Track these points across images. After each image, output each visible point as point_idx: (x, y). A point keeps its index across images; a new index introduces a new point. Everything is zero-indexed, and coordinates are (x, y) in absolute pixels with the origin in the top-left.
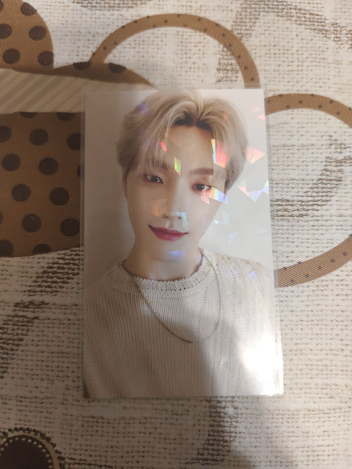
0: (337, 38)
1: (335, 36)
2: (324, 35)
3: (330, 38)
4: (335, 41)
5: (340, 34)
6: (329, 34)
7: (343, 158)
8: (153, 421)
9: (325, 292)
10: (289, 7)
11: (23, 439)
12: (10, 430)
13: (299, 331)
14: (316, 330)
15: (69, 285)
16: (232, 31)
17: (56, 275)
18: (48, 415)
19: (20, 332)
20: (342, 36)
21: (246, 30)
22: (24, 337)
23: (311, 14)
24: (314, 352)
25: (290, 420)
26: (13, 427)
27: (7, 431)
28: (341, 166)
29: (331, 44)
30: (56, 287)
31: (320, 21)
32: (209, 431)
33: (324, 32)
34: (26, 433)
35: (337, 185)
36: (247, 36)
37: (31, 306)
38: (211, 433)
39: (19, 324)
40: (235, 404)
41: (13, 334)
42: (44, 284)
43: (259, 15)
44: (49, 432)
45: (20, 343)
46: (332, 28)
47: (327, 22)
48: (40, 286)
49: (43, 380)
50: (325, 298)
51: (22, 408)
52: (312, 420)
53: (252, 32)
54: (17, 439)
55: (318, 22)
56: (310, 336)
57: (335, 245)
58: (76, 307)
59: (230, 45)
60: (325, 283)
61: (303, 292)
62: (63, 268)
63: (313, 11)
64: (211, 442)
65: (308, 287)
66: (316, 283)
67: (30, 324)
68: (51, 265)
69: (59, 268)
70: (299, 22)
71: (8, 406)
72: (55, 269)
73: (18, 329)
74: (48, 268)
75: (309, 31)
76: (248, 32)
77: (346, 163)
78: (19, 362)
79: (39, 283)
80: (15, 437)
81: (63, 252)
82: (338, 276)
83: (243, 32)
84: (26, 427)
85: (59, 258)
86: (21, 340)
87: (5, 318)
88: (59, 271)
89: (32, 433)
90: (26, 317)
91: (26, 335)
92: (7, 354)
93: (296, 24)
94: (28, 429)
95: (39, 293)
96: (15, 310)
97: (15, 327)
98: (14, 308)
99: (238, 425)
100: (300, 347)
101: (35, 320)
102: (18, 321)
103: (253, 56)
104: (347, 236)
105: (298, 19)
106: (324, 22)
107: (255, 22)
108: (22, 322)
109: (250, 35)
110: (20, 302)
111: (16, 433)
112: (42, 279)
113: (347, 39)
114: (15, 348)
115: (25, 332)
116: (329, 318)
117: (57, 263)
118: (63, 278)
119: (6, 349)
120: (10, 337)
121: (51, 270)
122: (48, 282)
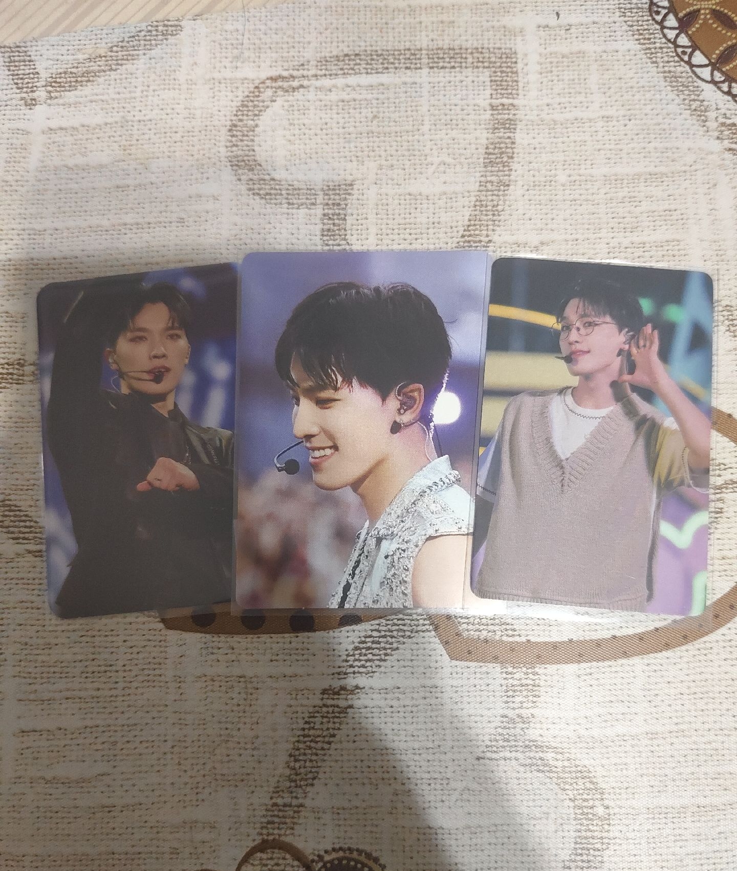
7: (723, 482)
8: (505, 828)
9: (709, 656)
11: (344, 862)
12: (326, 852)
13: (679, 707)
14: (701, 705)
15: (388, 664)
17: (370, 651)
18: (374, 829)
19: (331, 725)
22: (336, 732)
24: (700, 733)
25: (675, 820)
26: (329, 848)
27: (322, 853)
28: (721, 493)
30: (371, 667)
32: (575, 838)
34: (348, 854)
35: (717, 518)
37: (342, 692)
38: (579, 840)
39: (329, 715)
40: (606, 802)
41: (322, 729)
42: (357, 663)
44: (376, 850)
45: (331, 739)
48: (351, 666)
49: (364, 784)
50: (711, 664)
51: (341, 822)
52: (703, 819)
54: (336, 862)
56: (693, 713)
57: (719, 596)
58: (398, 690)
60: (708, 645)
61: (681, 657)
62: (379, 643)
64: (580, 851)
65: (687, 651)
66: (697, 646)
67: (342, 715)
68: (363, 639)
69: (373, 642)
71: (322, 821)
72: (369, 644)
73: (329, 722)
74: (359, 643)
77: (727, 488)
78: (333, 764)
79: (351, 663)
80: (333, 860)
81: (377, 622)
82: (723, 635)
84: (346, 846)
85: (372, 631)
86: (334, 736)
87: (311, 710)
88: (374, 646)
89: (355, 853)
90: (338, 706)
91: (339, 729)
92: (317, 755)
94: (349, 849)
95: (352, 675)
96: (322, 699)
97: (325, 720)
98: (321, 696)
99: (611, 828)
100: (681, 727)
101: (349, 710)
102: (328, 712)
104: (733, 584)
108: (333, 712)
110: (327, 687)
111: (334, 855)
112: (352, 658)
114: (326, 746)
115: (337, 725)
116: (717, 689)
117: (370, 636)
118: (380, 655)
119: (315, 748)
120: (319, 732)
121: (364, 645)
122: (360, 660)
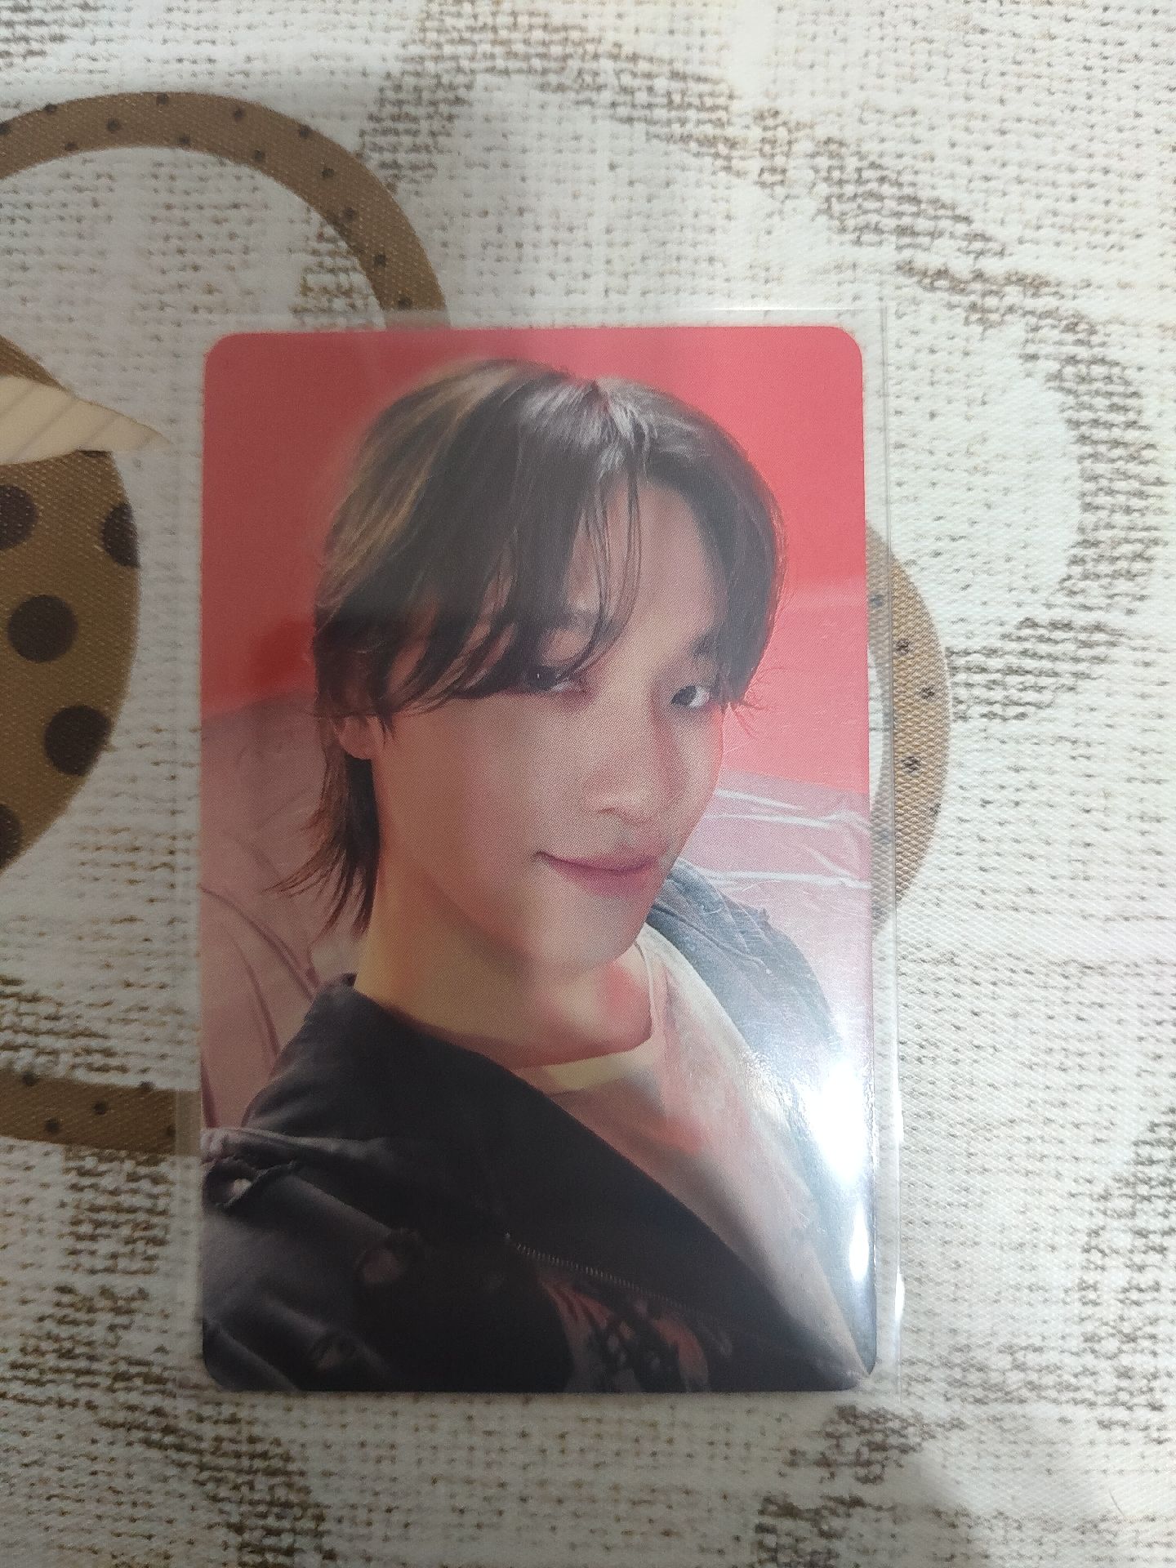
0: (773, 170)
1: (767, 163)
2: (720, 163)
3: (745, 173)
4: (763, 185)
5: (787, 155)
6: (742, 158)
10: (590, 48)
16: (359, 155)
20: (792, 163)
21: (415, 149)
23: (675, 75)
29: (746, 196)
31: (709, 102)
33: (722, 149)
36: (418, 175)
43: (469, 87)
46: (756, 133)
47: (736, 106)
53: (437, 159)
55: (701, 108)
59: (350, 214)
63: (686, 62)
70: (623, 111)
75: (661, 146)
76: (423, 157)
83: (402, 157)
93: (612, 117)
103: (433, 256)
105: (621, 98)
106: (726, 109)
107: (450, 118)
109: (431, 171)
113: (811, 175)
